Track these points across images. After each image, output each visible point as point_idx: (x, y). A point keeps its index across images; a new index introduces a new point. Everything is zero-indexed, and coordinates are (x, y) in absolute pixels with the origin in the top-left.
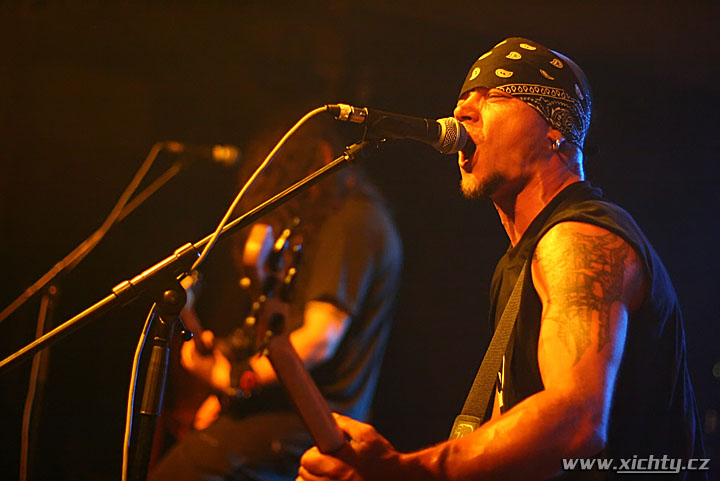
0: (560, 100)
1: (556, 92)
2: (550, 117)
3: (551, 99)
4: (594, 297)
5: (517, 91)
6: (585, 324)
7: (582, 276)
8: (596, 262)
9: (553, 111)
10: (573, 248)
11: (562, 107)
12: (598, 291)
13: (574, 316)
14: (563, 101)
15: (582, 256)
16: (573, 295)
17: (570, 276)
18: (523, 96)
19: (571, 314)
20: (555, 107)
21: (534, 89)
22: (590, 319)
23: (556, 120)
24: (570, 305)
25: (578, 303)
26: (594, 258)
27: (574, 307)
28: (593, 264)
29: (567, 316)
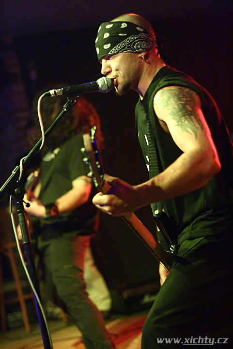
0: (134, 40)
1: (131, 38)
2: (135, 50)
3: (131, 43)
4: (189, 111)
5: (116, 50)
6: (191, 122)
7: (180, 105)
8: (182, 98)
9: (135, 47)
10: (171, 96)
11: (137, 42)
12: (189, 108)
13: (185, 121)
14: (136, 39)
15: (176, 97)
16: (180, 113)
17: (175, 106)
18: (120, 51)
19: (183, 121)
20: (134, 44)
21: (122, 44)
22: (192, 120)
23: (139, 49)
24: (181, 118)
25: (184, 115)
26: (181, 96)
27: (183, 118)
28: (182, 99)
29: (182, 122)
